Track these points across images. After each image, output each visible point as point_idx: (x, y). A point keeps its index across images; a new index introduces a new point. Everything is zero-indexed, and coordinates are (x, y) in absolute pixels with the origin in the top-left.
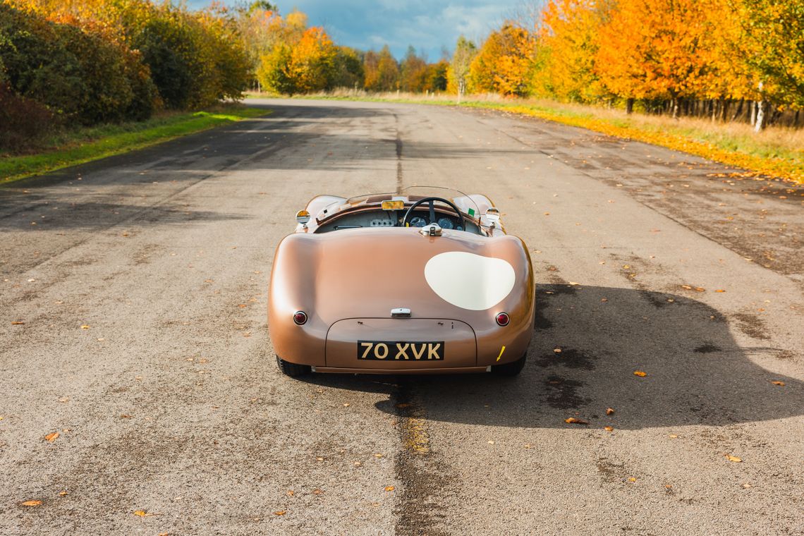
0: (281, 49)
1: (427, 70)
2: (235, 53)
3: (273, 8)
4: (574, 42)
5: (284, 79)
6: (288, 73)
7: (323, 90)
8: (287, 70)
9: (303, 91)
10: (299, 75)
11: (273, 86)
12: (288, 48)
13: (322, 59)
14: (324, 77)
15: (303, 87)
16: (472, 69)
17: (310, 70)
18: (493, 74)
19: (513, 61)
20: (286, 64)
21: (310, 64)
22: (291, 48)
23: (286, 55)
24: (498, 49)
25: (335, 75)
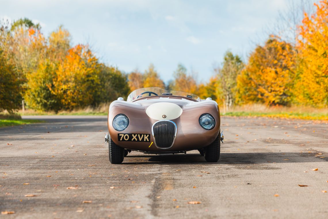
0: (46, 66)
1: (198, 89)
2: (10, 68)
4: (317, 51)
5: (49, 96)
6: (54, 91)
7: (89, 106)
8: (53, 86)
9: (68, 108)
10: (65, 92)
11: (38, 103)
12: (53, 66)
13: (88, 76)
14: (91, 94)
15: (69, 104)
16: (239, 82)
17: (76, 87)
18: (258, 86)
20: (51, 81)
21: (76, 81)
22: (56, 65)
23: (52, 73)
24: (262, 62)
25: (101, 91)
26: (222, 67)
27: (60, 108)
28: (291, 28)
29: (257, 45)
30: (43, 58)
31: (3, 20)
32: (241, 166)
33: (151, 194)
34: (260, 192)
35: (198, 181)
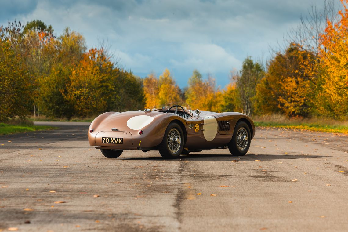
0: (58, 71)
1: (215, 97)
3: (48, 28)
4: (339, 62)
5: (61, 102)
6: (67, 96)
8: (66, 92)
10: (78, 97)
11: (50, 109)
12: (66, 71)
13: (102, 81)
14: (105, 100)
16: (258, 92)
17: (89, 93)
18: (278, 96)
19: (297, 83)
20: (64, 86)
21: (90, 86)
22: (69, 70)
23: (65, 78)
24: (282, 71)
25: (116, 98)
26: (240, 75)
27: (73, 114)
28: (314, 37)
29: (277, 53)
30: (56, 61)
31: (15, 22)
32: (261, 178)
33: (175, 203)
34: (279, 203)
35: (220, 192)
